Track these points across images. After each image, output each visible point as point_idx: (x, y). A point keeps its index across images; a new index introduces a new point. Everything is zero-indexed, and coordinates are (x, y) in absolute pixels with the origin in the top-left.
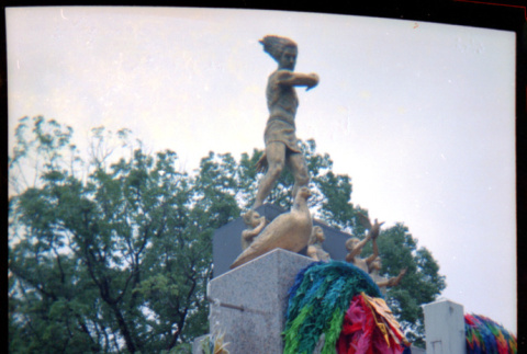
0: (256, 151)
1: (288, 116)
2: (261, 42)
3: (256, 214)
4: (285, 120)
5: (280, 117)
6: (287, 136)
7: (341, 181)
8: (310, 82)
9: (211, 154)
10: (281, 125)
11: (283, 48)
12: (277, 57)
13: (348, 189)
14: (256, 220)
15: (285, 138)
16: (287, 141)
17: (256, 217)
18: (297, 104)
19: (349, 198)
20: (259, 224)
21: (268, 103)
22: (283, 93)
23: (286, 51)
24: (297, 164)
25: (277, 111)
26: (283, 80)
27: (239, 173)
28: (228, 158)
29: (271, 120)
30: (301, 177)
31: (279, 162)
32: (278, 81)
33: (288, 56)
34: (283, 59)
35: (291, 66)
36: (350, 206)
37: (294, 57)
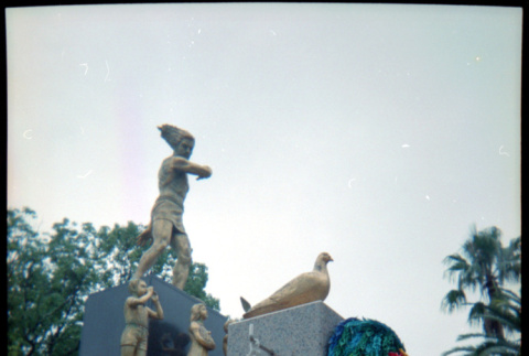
0: (117, 226)
1: (178, 198)
2: (160, 129)
3: (143, 283)
4: (175, 201)
5: (170, 198)
6: (175, 217)
7: (197, 269)
8: (203, 173)
9: (66, 221)
10: (171, 206)
11: (182, 139)
12: (173, 144)
13: (204, 279)
14: (143, 289)
15: (173, 218)
16: (175, 222)
17: (143, 286)
18: (187, 190)
19: (204, 285)
20: (146, 293)
21: (160, 183)
22: (176, 178)
23: (184, 142)
24: (182, 244)
25: (168, 192)
26: (177, 166)
27: (94, 244)
28: (88, 227)
29: (160, 199)
30: (184, 257)
31: (165, 238)
32: (172, 166)
33: (185, 146)
34: (180, 148)
35: (187, 155)
36: (204, 293)
37: (191, 148)
